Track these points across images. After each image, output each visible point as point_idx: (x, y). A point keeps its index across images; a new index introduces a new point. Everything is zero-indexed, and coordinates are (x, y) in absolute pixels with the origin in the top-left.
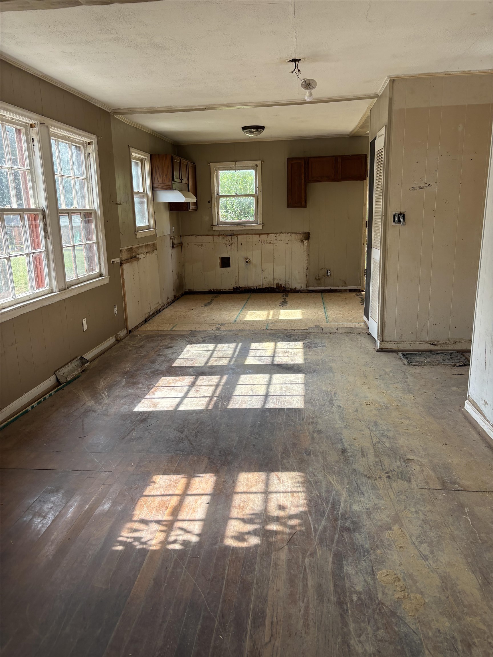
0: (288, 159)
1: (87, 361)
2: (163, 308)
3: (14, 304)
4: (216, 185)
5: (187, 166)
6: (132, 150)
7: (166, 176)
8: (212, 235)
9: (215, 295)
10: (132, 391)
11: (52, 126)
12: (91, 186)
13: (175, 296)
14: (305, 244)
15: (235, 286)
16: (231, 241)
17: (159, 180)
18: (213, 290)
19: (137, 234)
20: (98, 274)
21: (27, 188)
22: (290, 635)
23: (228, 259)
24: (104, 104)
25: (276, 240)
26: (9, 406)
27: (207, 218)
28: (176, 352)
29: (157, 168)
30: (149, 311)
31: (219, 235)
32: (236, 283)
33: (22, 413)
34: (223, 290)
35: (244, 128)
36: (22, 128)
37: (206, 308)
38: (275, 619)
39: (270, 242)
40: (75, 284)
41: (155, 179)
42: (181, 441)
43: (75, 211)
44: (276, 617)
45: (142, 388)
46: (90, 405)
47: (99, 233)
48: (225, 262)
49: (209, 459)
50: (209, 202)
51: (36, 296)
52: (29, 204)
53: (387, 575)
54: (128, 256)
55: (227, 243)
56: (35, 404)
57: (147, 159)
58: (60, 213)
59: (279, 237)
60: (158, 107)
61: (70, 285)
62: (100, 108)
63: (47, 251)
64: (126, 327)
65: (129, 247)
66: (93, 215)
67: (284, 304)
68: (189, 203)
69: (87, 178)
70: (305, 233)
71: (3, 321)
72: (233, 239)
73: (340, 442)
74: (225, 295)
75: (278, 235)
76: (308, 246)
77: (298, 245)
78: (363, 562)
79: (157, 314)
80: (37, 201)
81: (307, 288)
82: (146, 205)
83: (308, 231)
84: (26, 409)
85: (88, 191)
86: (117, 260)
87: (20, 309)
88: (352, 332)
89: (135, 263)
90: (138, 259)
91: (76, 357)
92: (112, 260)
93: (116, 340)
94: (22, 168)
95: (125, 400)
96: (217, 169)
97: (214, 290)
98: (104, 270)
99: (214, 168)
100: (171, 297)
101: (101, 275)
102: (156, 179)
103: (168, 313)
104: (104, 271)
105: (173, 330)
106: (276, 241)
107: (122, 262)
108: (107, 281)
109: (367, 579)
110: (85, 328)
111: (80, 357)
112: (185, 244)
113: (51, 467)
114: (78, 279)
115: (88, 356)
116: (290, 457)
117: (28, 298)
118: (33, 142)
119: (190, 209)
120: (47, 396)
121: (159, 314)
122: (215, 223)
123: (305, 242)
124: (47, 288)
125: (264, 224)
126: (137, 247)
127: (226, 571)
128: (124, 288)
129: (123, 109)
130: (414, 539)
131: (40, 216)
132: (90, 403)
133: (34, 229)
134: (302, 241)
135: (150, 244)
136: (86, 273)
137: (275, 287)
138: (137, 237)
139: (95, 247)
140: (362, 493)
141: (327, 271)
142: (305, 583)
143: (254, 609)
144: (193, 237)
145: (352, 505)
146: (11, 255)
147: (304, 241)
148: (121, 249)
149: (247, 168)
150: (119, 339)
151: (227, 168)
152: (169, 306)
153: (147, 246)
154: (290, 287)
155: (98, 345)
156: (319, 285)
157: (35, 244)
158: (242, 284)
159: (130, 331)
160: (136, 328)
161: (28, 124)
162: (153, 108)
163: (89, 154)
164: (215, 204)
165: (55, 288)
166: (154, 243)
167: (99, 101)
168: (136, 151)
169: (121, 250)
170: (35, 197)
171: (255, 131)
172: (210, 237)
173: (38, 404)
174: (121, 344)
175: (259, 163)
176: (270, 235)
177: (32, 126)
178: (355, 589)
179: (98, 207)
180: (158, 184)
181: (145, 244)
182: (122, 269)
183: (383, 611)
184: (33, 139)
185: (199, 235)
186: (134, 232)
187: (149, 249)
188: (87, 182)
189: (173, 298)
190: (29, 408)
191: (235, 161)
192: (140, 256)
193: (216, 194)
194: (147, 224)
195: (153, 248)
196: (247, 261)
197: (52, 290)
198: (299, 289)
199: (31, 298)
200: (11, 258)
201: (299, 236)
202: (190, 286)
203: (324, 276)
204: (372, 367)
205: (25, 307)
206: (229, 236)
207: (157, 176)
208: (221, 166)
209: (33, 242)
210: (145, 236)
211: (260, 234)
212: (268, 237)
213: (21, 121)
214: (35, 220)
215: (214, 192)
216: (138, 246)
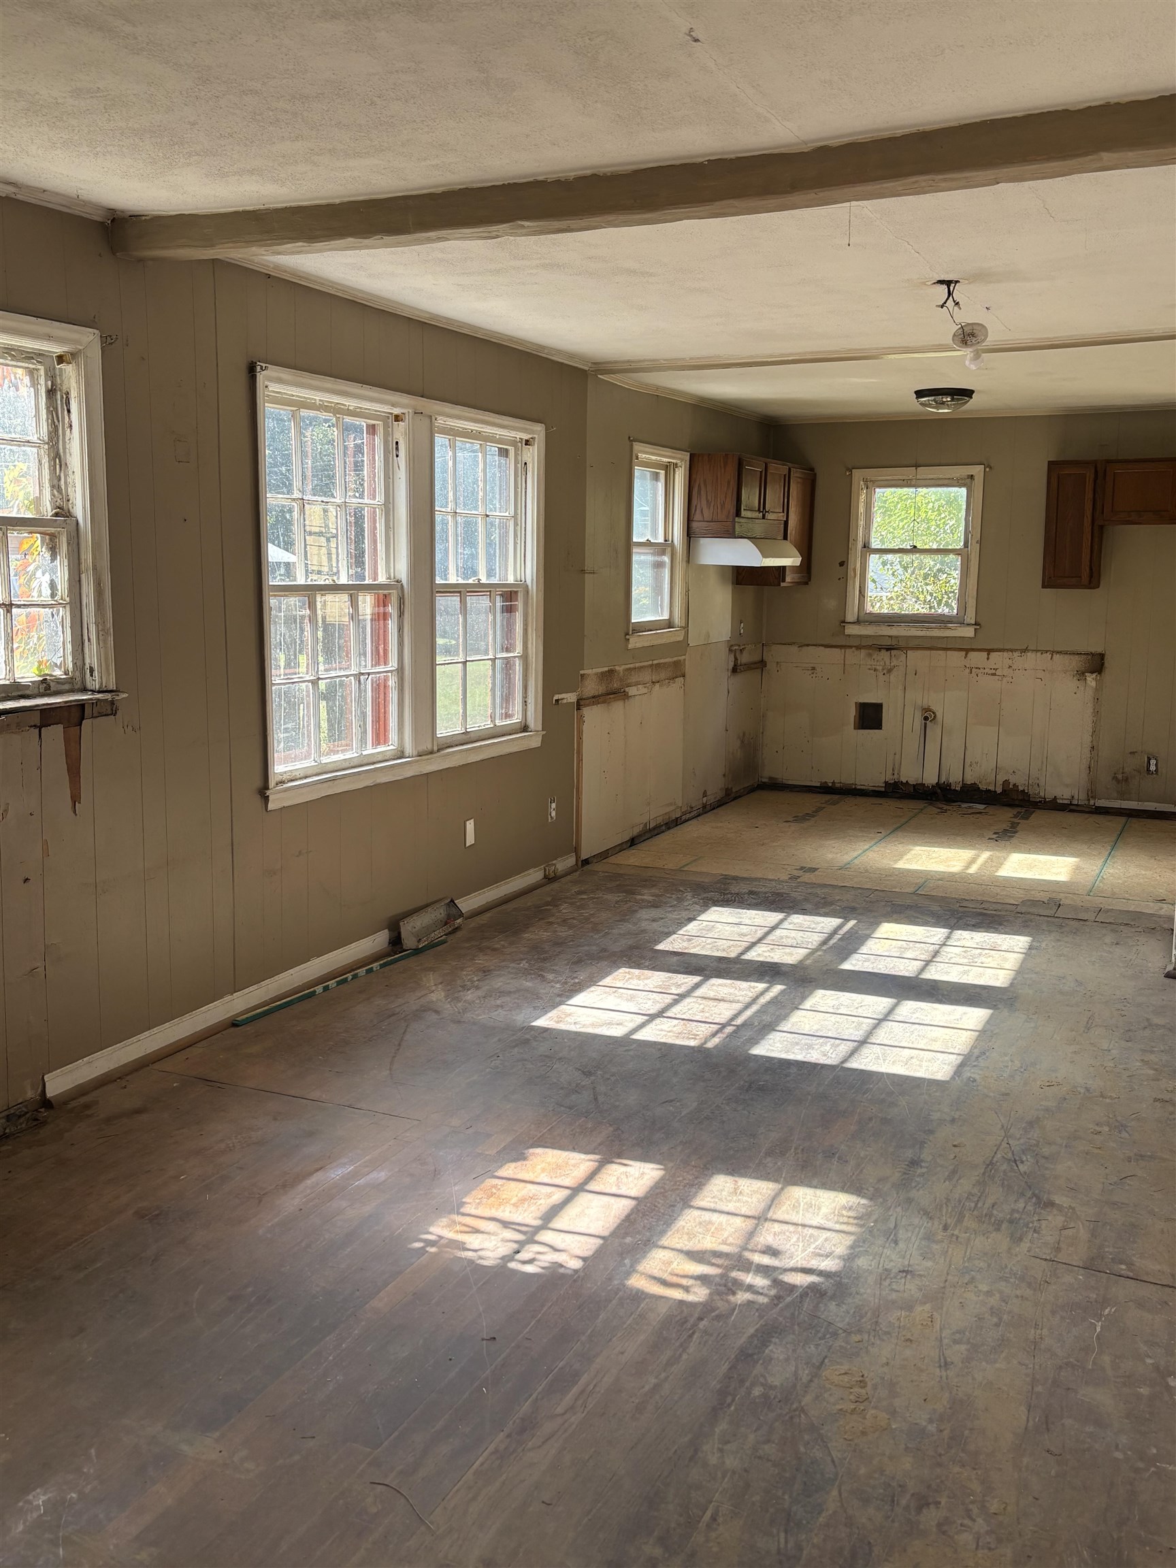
0: (1051, 464)
1: (461, 915)
2: (688, 816)
3: (315, 773)
4: (862, 523)
5: (787, 480)
6: (637, 447)
7: (723, 506)
8: (841, 647)
9: (836, 797)
10: (529, 984)
11: (440, 415)
12: (523, 532)
13: (728, 792)
14: (1088, 682)
15: (889, 778)
16: (888, 663)
17: (704, 512)
18: (830, 785)
19: (631, 640)
20: (518, 726)
21: (375, 542)
22: (604, 1414)
23: (878, 707)
24: (572, 356)
25: (1010, 667)
26: (276, 978)
27: (831, 604)
28: (662, 918)
29: (702, 486)
30: (645, 819)
31: (858, 648)
32: (893, 770)
33: (302, 996)
34: (859, 787)
35: (920, 394)
36: (378, 422)
37: (795, 827)
38: (591, 1387)
39: (994, 671)
40: (457, 743)
41: (696, 510)
42: (577, 1090)
43: (478, 589)
44: (595, 1386)
45: (552, 981)
46: (434, 999)
47: (530, 637)
48: (870, 716)
49: (615, 1130)
50: (842, 564)
51: (365, 762)
52: (375, 575)
53: (846, 1373)
54: (601, 688)
55: (878, 667)
56: (332, 983)
57: (679, 464)
58: (438, 592)
59: (1019, 660)
60: (691, 359)
61: (446, 746)
62: (562, 363)
63: (400, 670)
64: (577, 850)
65: (606, 669)
66: (520, 596)
67: (1006, 835)
68: (784, 567)
69: (515, 517)
70: (1092, 654)
71: (286, 805)
72: (893, 659)
73: (918, 1146)
74: (861, 800)
75: (1016, 654)
76: (1097, 690)
77: (1071, 684)
78: (812, 1346)
79: (669, 828)
80: (392, 567)
81: (1089, 800)
82: (667, 570)
83: (1099, 650)
84: (312, 989)
85: (515, 543)
86: (571, 698)
87: (325, 785)
88: (1132, 923)
89: (618, 707)
90: (626, 697)
91: (441, 900)
92: (556, 697)
93: (545, 877)
94: (372, 502)
95: (507, 999)
96: (870, 484)
97: (833, 783)
98: (533, 716)
99: (862, 483)
100: (715, 790)
101: (525, 728)
102: (698, 511)
103: (694, 830)
104: (535, 721)
105: (685, 869)
106: (1011, 670)
107: (582, 703)
108: (536, 742)
109: (800, 1372)
110: (470, 840)
111: (449, 900)
112: (771, 666)
113: (315, 1095)
114: (466, 733)
115: (467, 904)
116: (784, 1155)
117: (347, 765)
118: (397, 449)
119: (784, 581)
120: (362, 971)
121: (672, 831)
122: (851, 616)
123: (1091, 679)
124: (392, 747)
125: (979, 625)
126: (630, 669)
127: (545, 1309)
128: (580, 760)
129: (616, 362)
130: (946, 1333)
131: (394, 599)
132: (437, 995)
133: (382, 622)
134: (1083, 673)
135: (665, 663)
136: (489, 722)
137: (999, 790)
138: (630, 646)
139: (518, 666)
140: (896, 1242)
141: (1149, 759)
142: (678, 1353)
143: (562, 1368)
144: (794, 649)
145: (859, 1257)
146: (321, 677)
147: (1087, 674)
148: (582, 672)
149: (946, 482)
150: (552, 875)
151: (893, 482)
152: (705, 813)
153: (657, 667)
154: (1042, 794)
155: (497, 883)
156: (1122, 796)
157: (380, 656)
158: (909, 774)
159: (586, 862)
160: (604, 855)
161: (392, 414)
162: (680, 359)
163: (526, 463)
164: (855, 570)
165: (409, 749)
166: (680, 661)
167: (559, 352)
168: (648, 448)
169: (582, 676)
170: (390, 560)
171: (949, 399)
172: (837, 650)
173: (339, 983)
174: (555, 886)
175: (977, 470)
176: (993, 655)
177: (397, 418)
178: (766, 1380)
179: (532, 580)
180: (701, 523)
181: (650, 662)
182: (581, 720)
183: (796, 1420)
184: (397, 443)
185: (808, 645)
186: (624, 634)
187: (663, 675)
188: (516, 524)
189: (721, 794)
190: (319, 989)
191: (917, 466)
192: (632, 691)
193: (860, 544)
194: (666, 616)
195: (677, 671)
196: (928, 716)
197: (403, 752)
198: (1066, 802)
199: (352, 764)
200: (320, 682)
201: (1075, 663)
202: (772, 769)
203: (1139, 772)
204: (1124, 1008)
205: (336, 782)
206: (883, 652)
207: (701, 503)
208: (880, 478)
209: (376, 651)
210: (656, 643)
211: (967, 651)
212: (988, 659)
213: (376, 411)
214: (384, 606)
215: (855, 540)
216: (632, 666)
